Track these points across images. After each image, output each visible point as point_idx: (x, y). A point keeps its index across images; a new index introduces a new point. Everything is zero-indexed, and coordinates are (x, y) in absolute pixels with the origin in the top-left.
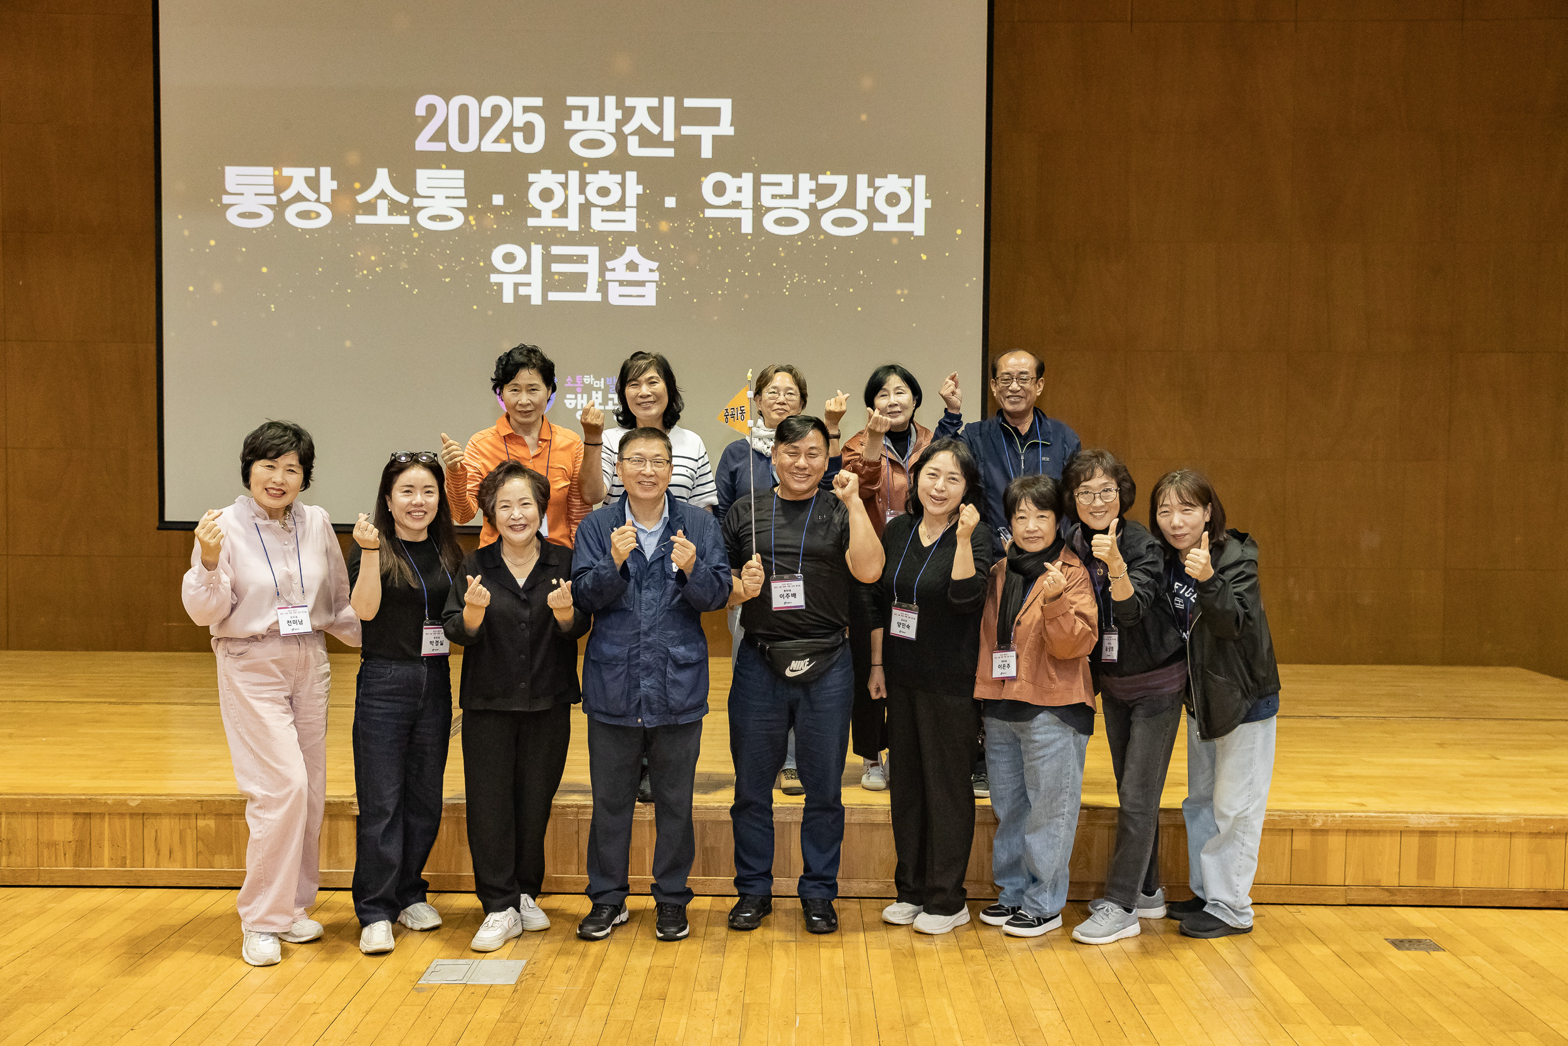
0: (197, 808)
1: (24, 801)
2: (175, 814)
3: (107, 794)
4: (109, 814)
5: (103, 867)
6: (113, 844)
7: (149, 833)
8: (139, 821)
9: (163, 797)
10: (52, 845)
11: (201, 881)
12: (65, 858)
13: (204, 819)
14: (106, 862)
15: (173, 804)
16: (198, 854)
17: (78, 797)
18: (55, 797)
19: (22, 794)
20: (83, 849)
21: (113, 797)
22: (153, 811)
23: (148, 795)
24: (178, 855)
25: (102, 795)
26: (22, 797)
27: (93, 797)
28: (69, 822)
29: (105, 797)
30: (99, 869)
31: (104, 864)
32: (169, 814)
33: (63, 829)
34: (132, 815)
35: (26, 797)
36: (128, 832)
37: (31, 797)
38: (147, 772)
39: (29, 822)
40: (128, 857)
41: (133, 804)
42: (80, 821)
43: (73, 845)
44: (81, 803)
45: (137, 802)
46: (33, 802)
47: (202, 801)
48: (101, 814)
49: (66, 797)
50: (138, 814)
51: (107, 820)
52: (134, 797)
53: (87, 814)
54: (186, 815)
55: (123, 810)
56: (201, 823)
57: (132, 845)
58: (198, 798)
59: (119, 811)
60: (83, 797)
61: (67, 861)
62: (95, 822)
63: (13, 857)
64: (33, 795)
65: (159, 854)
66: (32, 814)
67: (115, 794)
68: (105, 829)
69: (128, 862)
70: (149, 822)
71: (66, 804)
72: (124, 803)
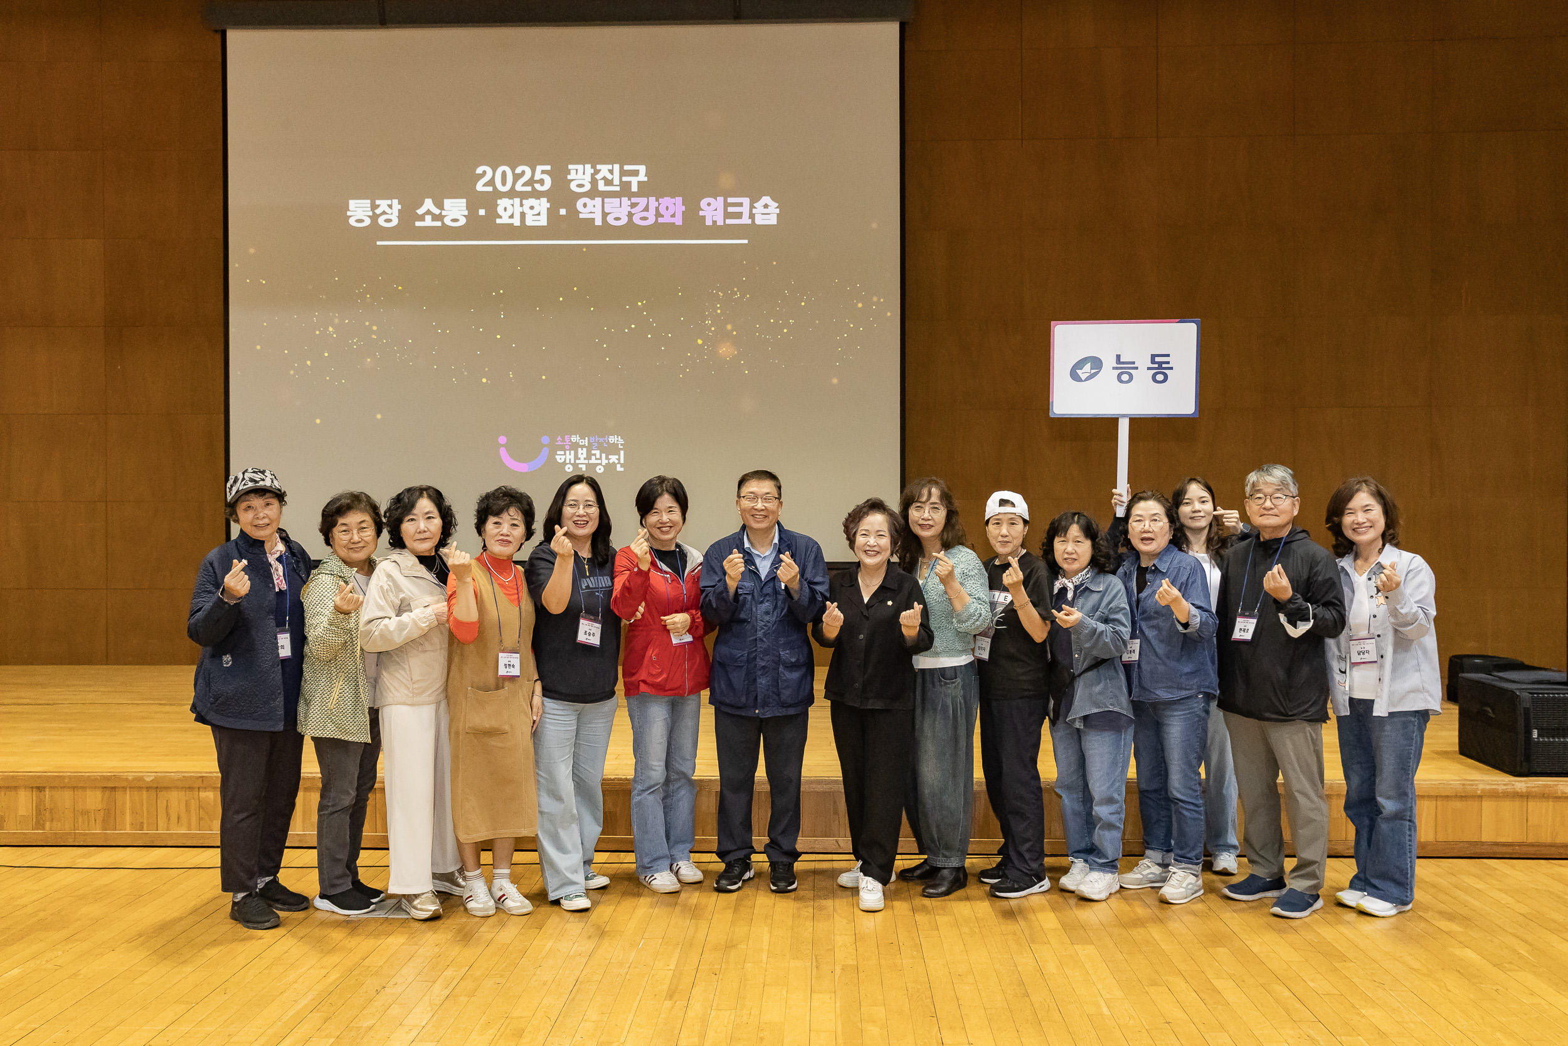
0: (198, 783)
1: (63, 777)
2: (182, 788)
3: (128, 772)
4: (130, 788)
5: (125, 830)
6: (134, 812)
7: (162, 804)
8: (153, 794)
9: (173, 774)
10: (85, 813)
11: (201, 841)
12: (95, 823)
13: (205, 792)
14: (128, 826)
15: (179, 780)
16: (200, 819)
17: (105, 774)
18: (87, 774)
19: (63, 772)
20: (109, 816)
21: (133, 774)
22: (165, 785)
23: (161, 772)
24: (184, 820)
25: (124, 772)
26: (61, 774)
27: (116, 774)
28: (98, 794)
29: (126, 774)
30: (121, 832)
31: (127, 828)
32: (177, 788)
33: (93, 800)
34: (148, 788)
35: (65, 774)
36: (145, 802)
37: (69, 774)
38: (167, 755)
39: (67, 795)
40: (145, 821)
41: (148, 779)
42: (107, 793)
43: (102, 813)
44: (108, 778)
45: (152, 778)
46: (70, 777)
47: (202, 777)
48: (123, 787)
49: (96, 774)
50: (150, 788)
51: (128, 792)
52: (149, 774)
53: (113, 788)
54: (191, 789)
55: (141, 784)
56: (203, 794)
57: (148, 812)
58: (200, 775)
59: (138, 785)
60: (109, 774)
61: (97, 825)
62: (119, 795)
63: (55, 823)
64: (71, 772)
65: (169, 819)
66: (69, 788)
67: (132, 772)
68: (126, 800)
69: (145, 826)
70: (162, 794)
71: (96, 779)
72: (141, 779)
